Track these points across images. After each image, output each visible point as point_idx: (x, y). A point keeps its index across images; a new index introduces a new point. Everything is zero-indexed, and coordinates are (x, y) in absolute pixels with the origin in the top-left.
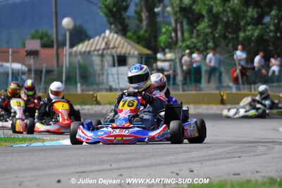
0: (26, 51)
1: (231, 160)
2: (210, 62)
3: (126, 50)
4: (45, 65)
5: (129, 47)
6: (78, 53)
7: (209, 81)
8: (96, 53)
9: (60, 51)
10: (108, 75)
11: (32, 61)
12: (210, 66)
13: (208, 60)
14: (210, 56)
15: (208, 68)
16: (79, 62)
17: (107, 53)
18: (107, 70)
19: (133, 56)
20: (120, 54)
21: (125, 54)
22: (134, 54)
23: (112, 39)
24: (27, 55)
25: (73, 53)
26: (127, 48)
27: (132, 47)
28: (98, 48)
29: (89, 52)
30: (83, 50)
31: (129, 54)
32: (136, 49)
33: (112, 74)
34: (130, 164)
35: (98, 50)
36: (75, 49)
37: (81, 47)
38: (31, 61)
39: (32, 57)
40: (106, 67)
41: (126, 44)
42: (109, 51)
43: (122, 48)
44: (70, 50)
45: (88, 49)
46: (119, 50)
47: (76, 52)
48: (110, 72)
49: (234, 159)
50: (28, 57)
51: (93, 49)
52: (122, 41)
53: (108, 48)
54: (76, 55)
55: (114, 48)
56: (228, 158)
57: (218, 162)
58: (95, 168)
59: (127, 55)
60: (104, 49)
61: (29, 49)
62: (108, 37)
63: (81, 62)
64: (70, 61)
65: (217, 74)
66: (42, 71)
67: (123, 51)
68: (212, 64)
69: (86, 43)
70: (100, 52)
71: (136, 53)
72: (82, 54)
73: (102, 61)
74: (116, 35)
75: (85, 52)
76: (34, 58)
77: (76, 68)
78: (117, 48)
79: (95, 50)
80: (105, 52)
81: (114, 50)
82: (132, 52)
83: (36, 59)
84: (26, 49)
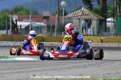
0: (43, 17)
3: (91, 17)
4: (52, 23)
5: (93, 15)
8: (77, 18)
9: (60, 17)
11: (46, 21)
17: (82, 18)
20: (88, 18)
21: (90, 18)
22: (95, 19)
23: (85, 11)
24: (43, 18)
25: (66, 18)
26: (92, 15)
27: (94, 15)
28: (78, 15)
30: (71, 16)
31: (93, 19)
32: (96, 16)
36: (67, 16)
39: (46, 20)
41: (91, 14)
43: (89, 16)
44: (65, 17)
45: (73, 16)
47: (67, 17)
50: (44, 19)
51: (76, 15)
52: (90, 13)
55: (86, 15)
59: (92, 19)
60: (81, 15)
61: (45, 16)
62: (83, 11)
64: (64, 21)
66: (50, 26)
69: (72, 13)
70: (79, 17)
71: (96, 18)
73: (80, 22)
74: (87, 10)
76: (47, 20)
82: (94, 18)
83: (48, 20)
84: (43, 16)
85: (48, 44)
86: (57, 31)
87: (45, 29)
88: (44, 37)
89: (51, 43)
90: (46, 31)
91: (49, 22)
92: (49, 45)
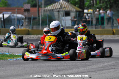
2: (108, 15)
4: (32, 16)
5: (71, 7)
6: (48, 10)
7: (108, 24)
8: (56, 10)
9: (39, 9)
12: (108, 17)
13: (107, 13)
14: (108, 12)
16: (48, 14)
17: (61, 10)
18: (61, 18)
19: (73, 12)
20: (67, 10)
22: (73, 11)
24: (24, 11)
25: (46, 10)
26: (70, 8)
27: (73, 7)
28: (57, 8)
29: (53, 10)
30: (50, 9)
31: (71, 11)
32: (74, 8)
33: (63, 20)
35: (57, 9)
36: (46, 8)
37: (49, 8)
38: (26, 14)
39: (27, 12)
40: (60, 17)
42: (62, 9)
43: (68, 8)
44: (44, 9)
45: (52, 8)
46: (66, 9)
47: (47, 10)
50: (25, 12)
51: (54, 8)
52: (68, 5)
53: (61, 8)
54: (47, 11)
55: (64, 8)
59: (70, 11)
60: (60, 8)
61: (25, 8)
62: (62, 3)
63: (49, 14)
64: (44, 14)
67: (69, 9)
68: (109, 15)
69: (51, 6)
70: (58, 10)
71: (74, 10)
72: (50, 11)
73: (59, 14)
74: (65, 2)
75: (51, 10)
77: (46, 17)
78: (66, 8)
79: (55, 9)
80: (60, 10)
81: (64, 9)
82: (72, 10)
83: (29, 13)
84: (24, 8)
85: (35, 37)
86: (42, 24)
87: (26, 22)
88: (30, 30)
89: (37, 36)
90: (27, 23)
91: (30, 14)
92: (37, 38)
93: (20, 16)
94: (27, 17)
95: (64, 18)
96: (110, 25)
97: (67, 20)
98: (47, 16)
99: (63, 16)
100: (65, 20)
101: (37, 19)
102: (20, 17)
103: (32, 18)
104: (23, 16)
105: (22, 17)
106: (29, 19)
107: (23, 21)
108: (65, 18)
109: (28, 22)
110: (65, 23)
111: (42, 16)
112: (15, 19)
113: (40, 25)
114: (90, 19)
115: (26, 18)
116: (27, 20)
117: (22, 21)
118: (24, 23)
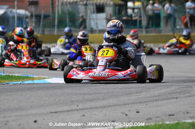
1: (170, 101)
10: (90, 19)
13: (166, 8)
15: (165, 15)
16: (68, 9)
19: (109, 6)
33: (93, 19)
34: (92, 104)
38: (32, 9)
40: (88, 14)
48: (91, 17)
49: (173, 100)
54: (66, 4)
56: (168, 99)
57: (160, 102)
58: (66, 108)
63: (70, 10)
65: (172, 20)
72: (71, 3)
77: (66, 14)
93: (22, 12)
94: (34, 14)
95: (94, 16)
96: (169, 28)
97: (100, 19)
98: (67, 12)
99: (94, 13)
100: (96, 19)
101: (51, 18)
102: (23, 15)
103: (42, 16)
104: (28, 13)
105: (25, 15)
106: (38, 17)
107: (28, 20)
108: (96, 16)
109: (36, 22)
110: (97, 24)
111: (58, 12)
112: (14, 17)
113: (56, 27)
114: (137, 18)
115: (32, 16)
116: (34, 20)
117: (25, 21)
118: (30, 24)
